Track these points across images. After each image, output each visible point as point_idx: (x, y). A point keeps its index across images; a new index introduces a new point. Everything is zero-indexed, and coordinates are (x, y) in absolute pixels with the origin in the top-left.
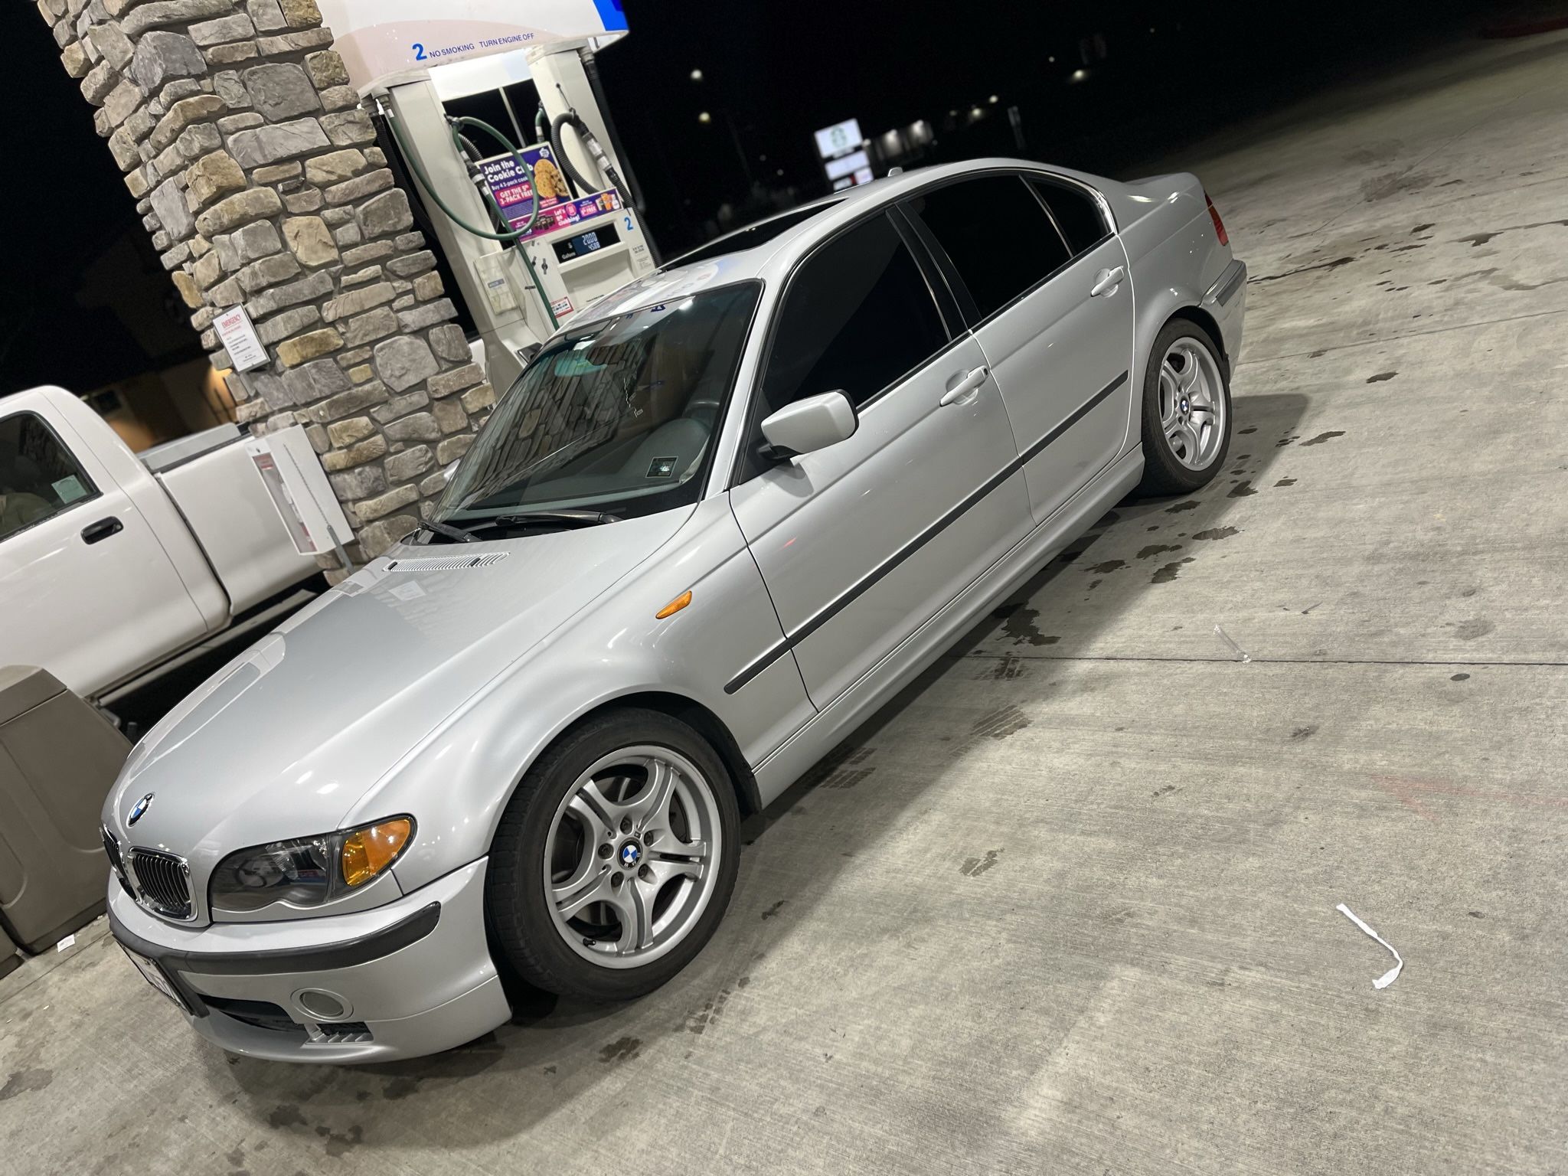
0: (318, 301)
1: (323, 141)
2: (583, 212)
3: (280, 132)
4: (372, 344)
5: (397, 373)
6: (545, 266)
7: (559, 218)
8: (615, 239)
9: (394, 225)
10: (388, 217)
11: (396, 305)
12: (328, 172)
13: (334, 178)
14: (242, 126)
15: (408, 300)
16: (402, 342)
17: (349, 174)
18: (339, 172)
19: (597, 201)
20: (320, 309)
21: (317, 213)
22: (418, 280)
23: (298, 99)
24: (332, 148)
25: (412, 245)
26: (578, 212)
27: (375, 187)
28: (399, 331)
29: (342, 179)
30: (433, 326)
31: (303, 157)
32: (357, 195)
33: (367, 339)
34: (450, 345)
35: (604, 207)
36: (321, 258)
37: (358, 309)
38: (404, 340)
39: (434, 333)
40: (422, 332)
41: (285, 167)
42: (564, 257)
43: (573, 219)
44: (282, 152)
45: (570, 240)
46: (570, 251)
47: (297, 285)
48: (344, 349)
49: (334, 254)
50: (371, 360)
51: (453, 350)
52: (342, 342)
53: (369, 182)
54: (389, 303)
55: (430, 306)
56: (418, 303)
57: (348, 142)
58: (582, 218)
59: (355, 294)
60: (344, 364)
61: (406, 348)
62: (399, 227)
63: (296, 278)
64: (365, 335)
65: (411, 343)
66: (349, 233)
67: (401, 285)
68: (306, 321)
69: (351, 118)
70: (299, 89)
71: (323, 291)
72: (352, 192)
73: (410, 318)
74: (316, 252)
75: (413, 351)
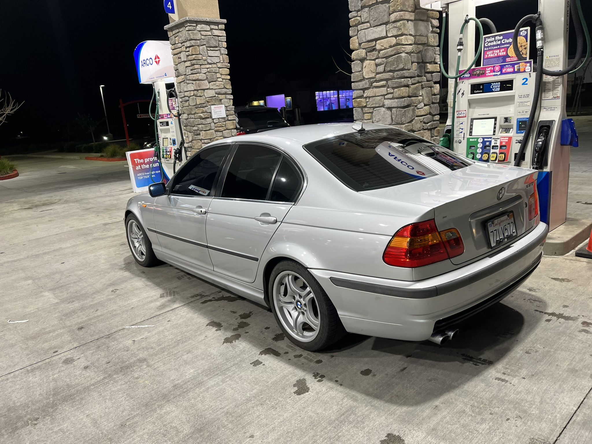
0: (364, 90)
1: (384, 34)
2: (504, 71)
3: (372, 31)
4: (374, 108)
5: (377, 120)
6: (463, 94)
7: (487, 72)
8: (511, 88)
9: (395, 68)
10: (393, 64)
11: (386, 97)
12: (382, 46)
13: (383, 48)
14: (362, 28)
15: (390, 96)
16: (382, 110)
17: (388, 47)
18: (385, 46)
19: (516, 66)
20: (364, 92)
21: (374, 60)
22: (396, 90)
23: (382, 18)
24: (387, 37)
25: (398, 76)
26: (501, 70)
27: (393, 53)
28: (383, 106)
29: (385, 49)
30: (394, 108)
31: (376, 40)
32: (387, 55)
33: (373, 106)
34: (397, 116)
35: (519, 69)
36: (369, 76)
37: (374, 95)
38: (383, 109)
39: (394, 110)
40: (390, 109)
41: (370, 43)
42: (475, 92)
43: (497, 73)
44: (369, 38)
45: (483, 84)
46: (481, 89)
47: (359, 83)
48: (365, 107)
49: (373, 75)
50: (372, 113)
51: (397, 119)
52: (365, 105)
53: (392, 51)
54: (384, 95)
55: (396, 100)
56: (393, 98)
57: (392, 35)
58: (502, 74)
59: (375, 89)
60: (364, 111)
61: (382, 113)
62: (397, 69)
63: (361, 81)
64: (372, 104)
65: (384, 111)
66: (381, 68)
67: (390, 90)
68: (358, 95)
69: (395, 26)
70: (383, 14)
71: (365, 87)
72: (385, 54)
73: (388, 103)
74: (368, 73)
75: (384, 114)
